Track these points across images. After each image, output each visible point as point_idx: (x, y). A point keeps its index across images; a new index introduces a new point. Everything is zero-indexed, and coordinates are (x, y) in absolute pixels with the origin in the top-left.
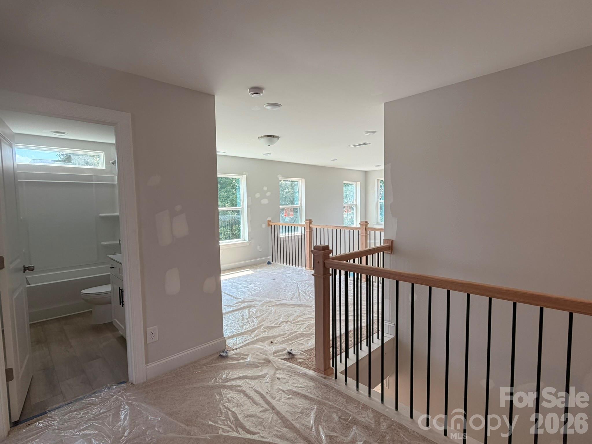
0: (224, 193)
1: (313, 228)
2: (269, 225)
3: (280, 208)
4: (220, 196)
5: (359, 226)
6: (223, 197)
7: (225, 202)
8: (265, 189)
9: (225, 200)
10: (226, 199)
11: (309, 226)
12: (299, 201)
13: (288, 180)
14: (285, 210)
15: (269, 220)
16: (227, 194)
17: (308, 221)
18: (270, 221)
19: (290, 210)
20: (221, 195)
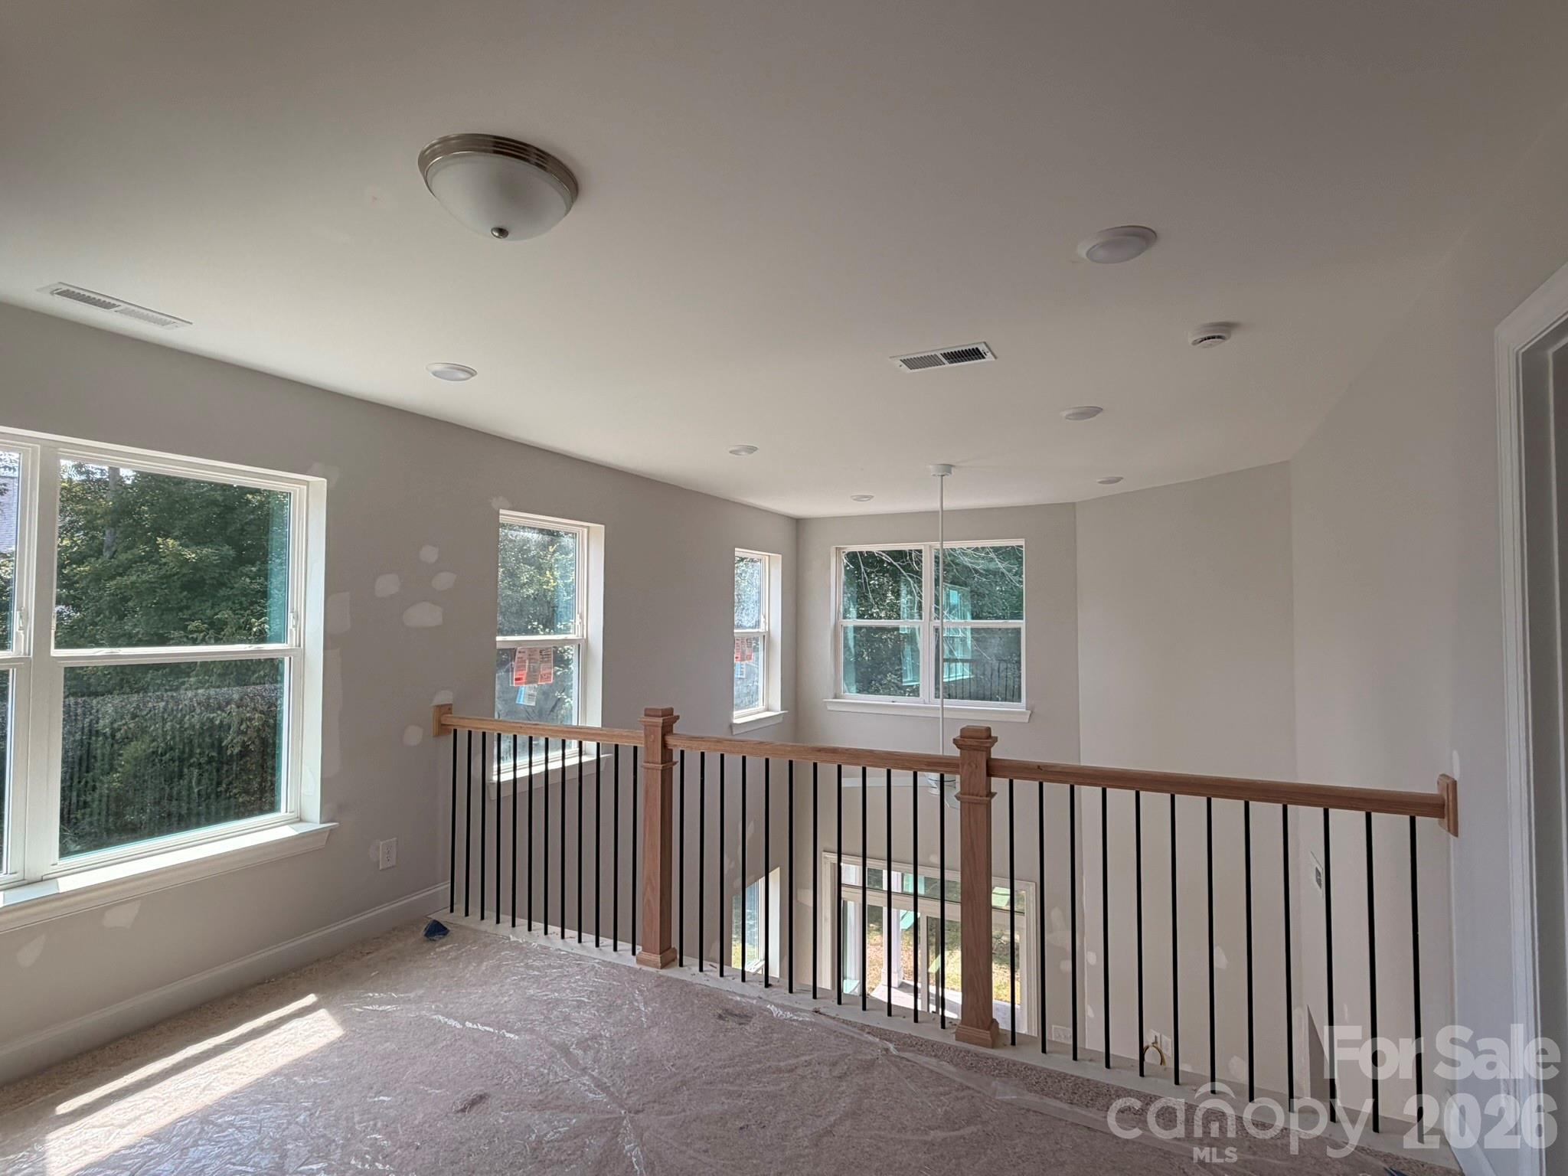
0: (248, 580)
1: (682, 752)
2: (442, 728)
3: (498, 646)
4: (232, 588)
5: (956, 752)
6: (245, 596)
7: (248, 612)
8: (429, 554)
9: (252, 603)
10: (257, 603)
11: (664, 745)
12: (578, 616)
13: (533, 524)
14: (518, 655)
15: (440, 707)
16: (259, 584)
17: (660, 720)
18: (445, 709)
19: (538, 656)
20: (236, 586)
